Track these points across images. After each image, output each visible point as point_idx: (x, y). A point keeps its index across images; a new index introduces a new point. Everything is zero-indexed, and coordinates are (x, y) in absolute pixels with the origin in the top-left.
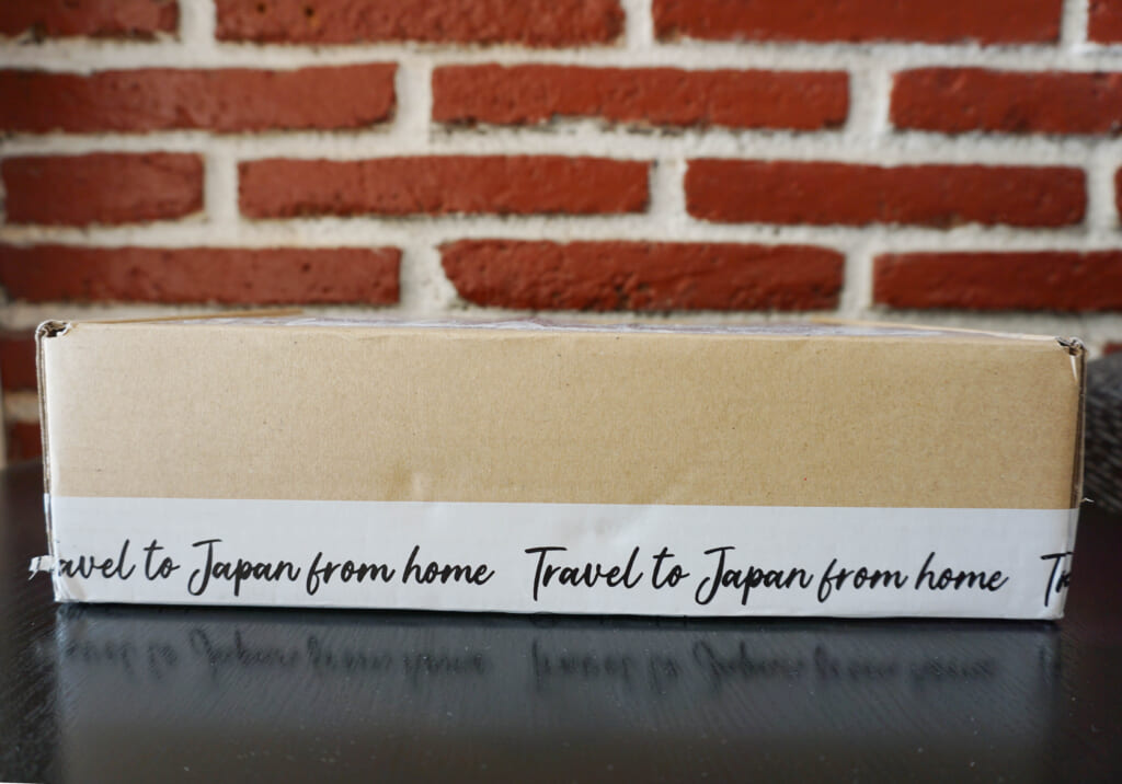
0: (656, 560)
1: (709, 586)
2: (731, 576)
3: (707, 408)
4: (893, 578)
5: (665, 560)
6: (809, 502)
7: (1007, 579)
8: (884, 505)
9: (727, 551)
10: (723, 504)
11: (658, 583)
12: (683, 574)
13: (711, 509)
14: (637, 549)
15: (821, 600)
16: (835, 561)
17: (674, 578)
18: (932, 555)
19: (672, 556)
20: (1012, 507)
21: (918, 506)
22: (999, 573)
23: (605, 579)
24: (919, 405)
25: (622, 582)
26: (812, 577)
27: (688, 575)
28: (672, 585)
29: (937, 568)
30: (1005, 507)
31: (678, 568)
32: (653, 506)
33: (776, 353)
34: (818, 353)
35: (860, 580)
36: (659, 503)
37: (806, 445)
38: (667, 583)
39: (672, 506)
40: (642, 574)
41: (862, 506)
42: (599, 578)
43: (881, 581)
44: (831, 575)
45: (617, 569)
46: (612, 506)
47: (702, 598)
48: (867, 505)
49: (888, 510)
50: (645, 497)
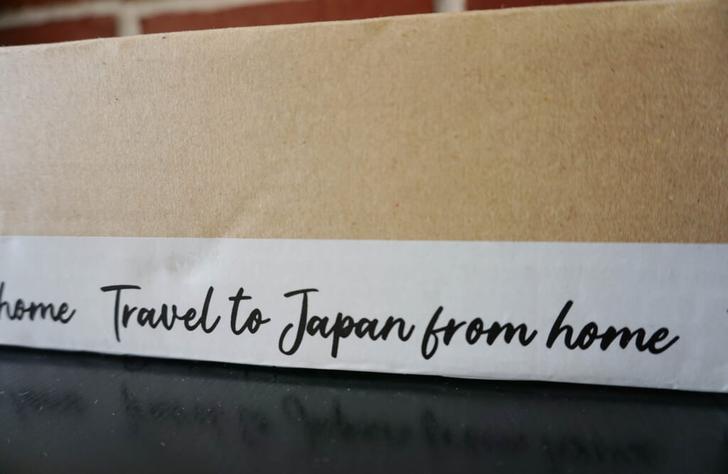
0: (233, 302)
1: (292, 334)
2: (317, 323)
3: (271, 118)
4: (518, 333)
5: (242, 302)
6: (405, 233)
7: (677, 338)
8: (501, 238)
9: (309, 294)
10: (300, 237)
11: (238, 328)
12: (263, 319)
13: (287, 243)
14: (211, 290)
15: (427, 357)
16: (440, 310)
17: (254, 324)
18: (569, 304)
19: (249, 298)
20: (686, 241)
21: (547, 240)
22: (664, 332)
23: (183, 321)
24: (546, 99)
25: (200, 326)
26: (413, 327)
27: (269, 320)
28: (253, 331)
29: (576, 321)
30: (675, 240)
31: (256, 312)
32: (222, 239)
33: (350, 40)
34: (404, 35)
35: (474, 334)
36: (229, 236)
37: (395, 161)
38: (247, 329)
39: (242, 241)
40: (219, 318)
41: (472, 239)
42: (176, 320)
43: (501, 337)
44: (436, 327)
45: (192, 311)
46: (180, 239)
47: (287, 347)
48: (479, 238)
49: (508, 245)
50: (213, 231)
